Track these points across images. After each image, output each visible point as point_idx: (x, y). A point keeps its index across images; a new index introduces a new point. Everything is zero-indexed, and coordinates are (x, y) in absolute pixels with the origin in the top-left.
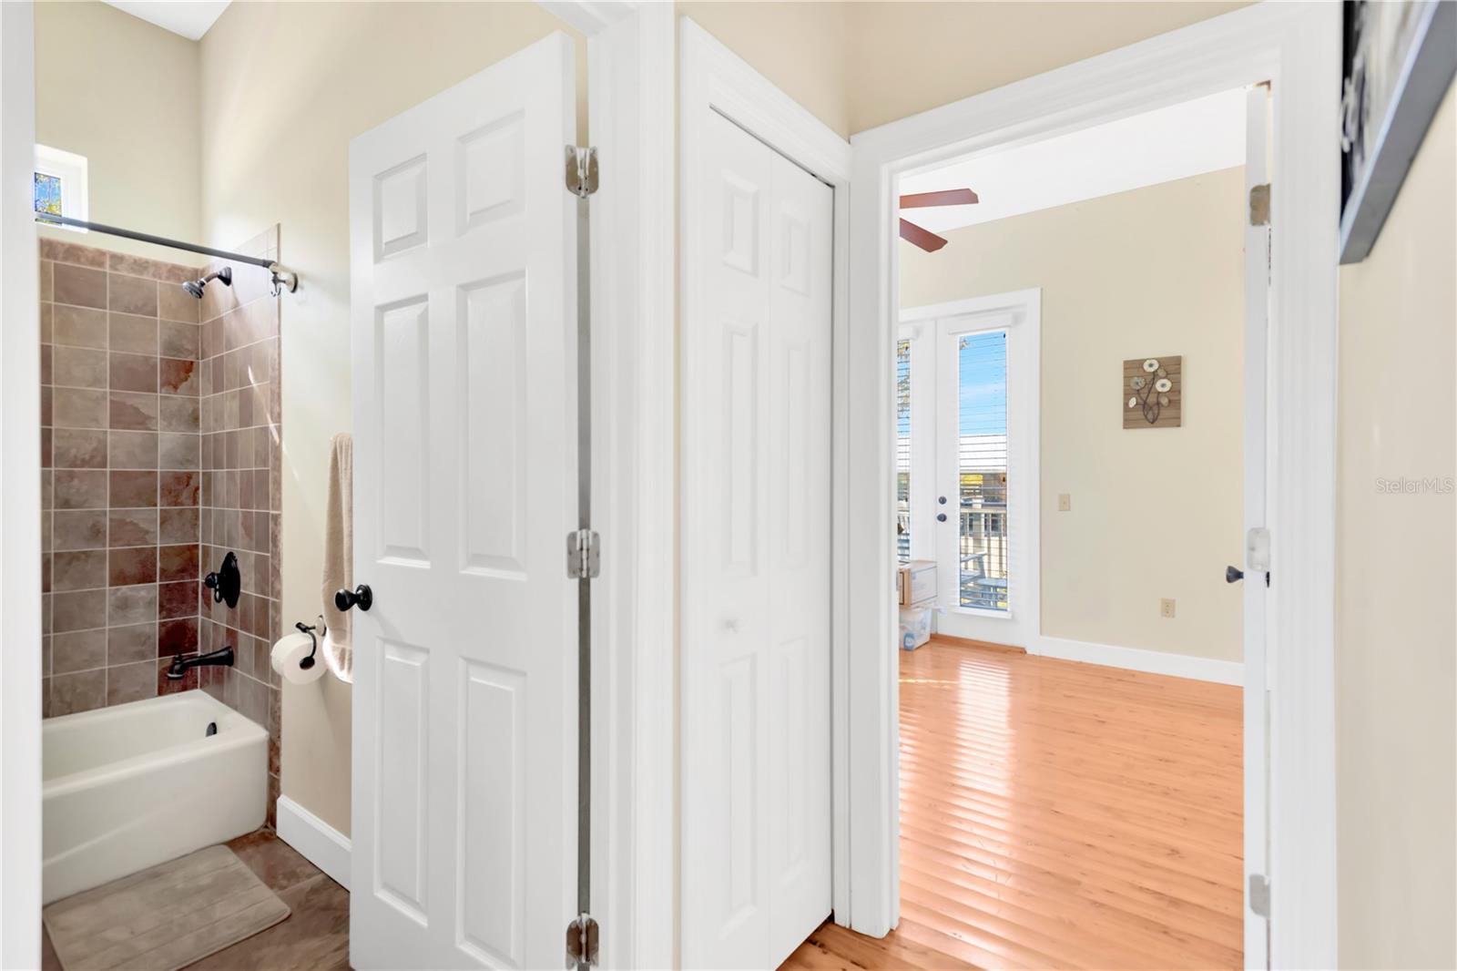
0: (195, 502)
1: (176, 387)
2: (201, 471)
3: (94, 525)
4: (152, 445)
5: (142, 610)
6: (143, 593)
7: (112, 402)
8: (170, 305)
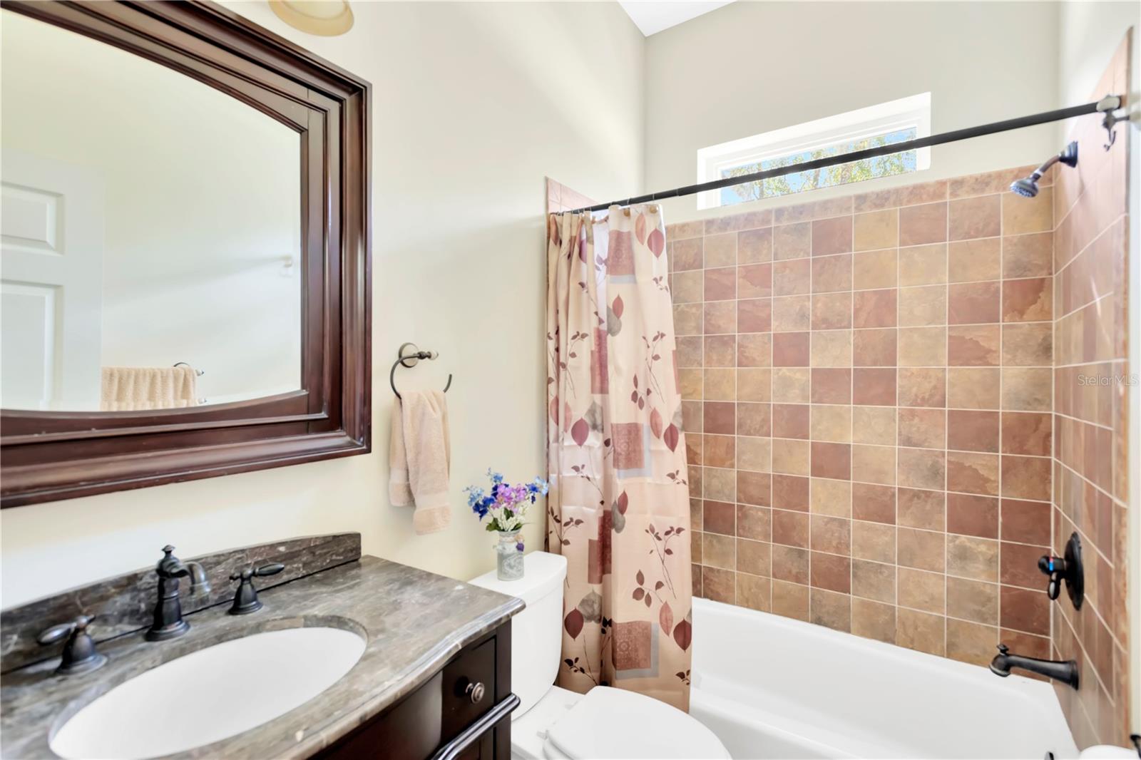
0: (1047, 451)
1: (1021, 313)
2: (1053, 413)
3: (933, 465)
4: (993, 383)
5: (981, 567)
6: (983, 548)
7: (950, 337)
8: (1016, 218)
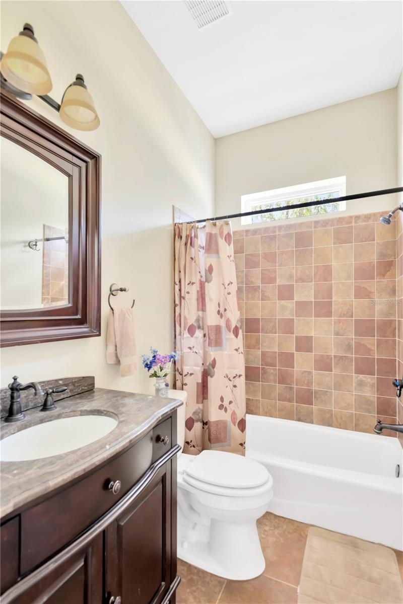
0: (394, 336)
1: (384, 276)
2: (397, 319)
3: (348, 344)
4: (372, 305)
5: (368, 388)
6: (369, 380)
7: (355, 286)
8: (381, 233)
